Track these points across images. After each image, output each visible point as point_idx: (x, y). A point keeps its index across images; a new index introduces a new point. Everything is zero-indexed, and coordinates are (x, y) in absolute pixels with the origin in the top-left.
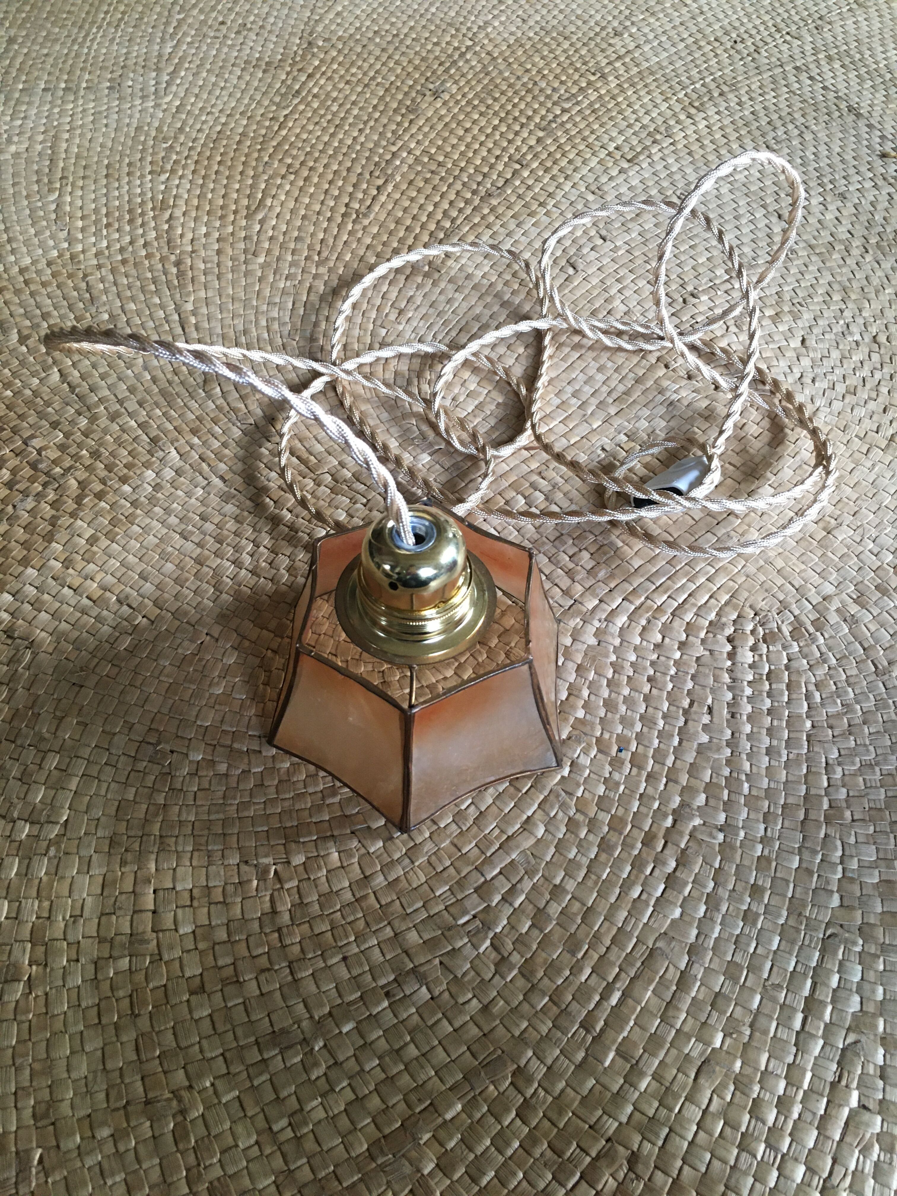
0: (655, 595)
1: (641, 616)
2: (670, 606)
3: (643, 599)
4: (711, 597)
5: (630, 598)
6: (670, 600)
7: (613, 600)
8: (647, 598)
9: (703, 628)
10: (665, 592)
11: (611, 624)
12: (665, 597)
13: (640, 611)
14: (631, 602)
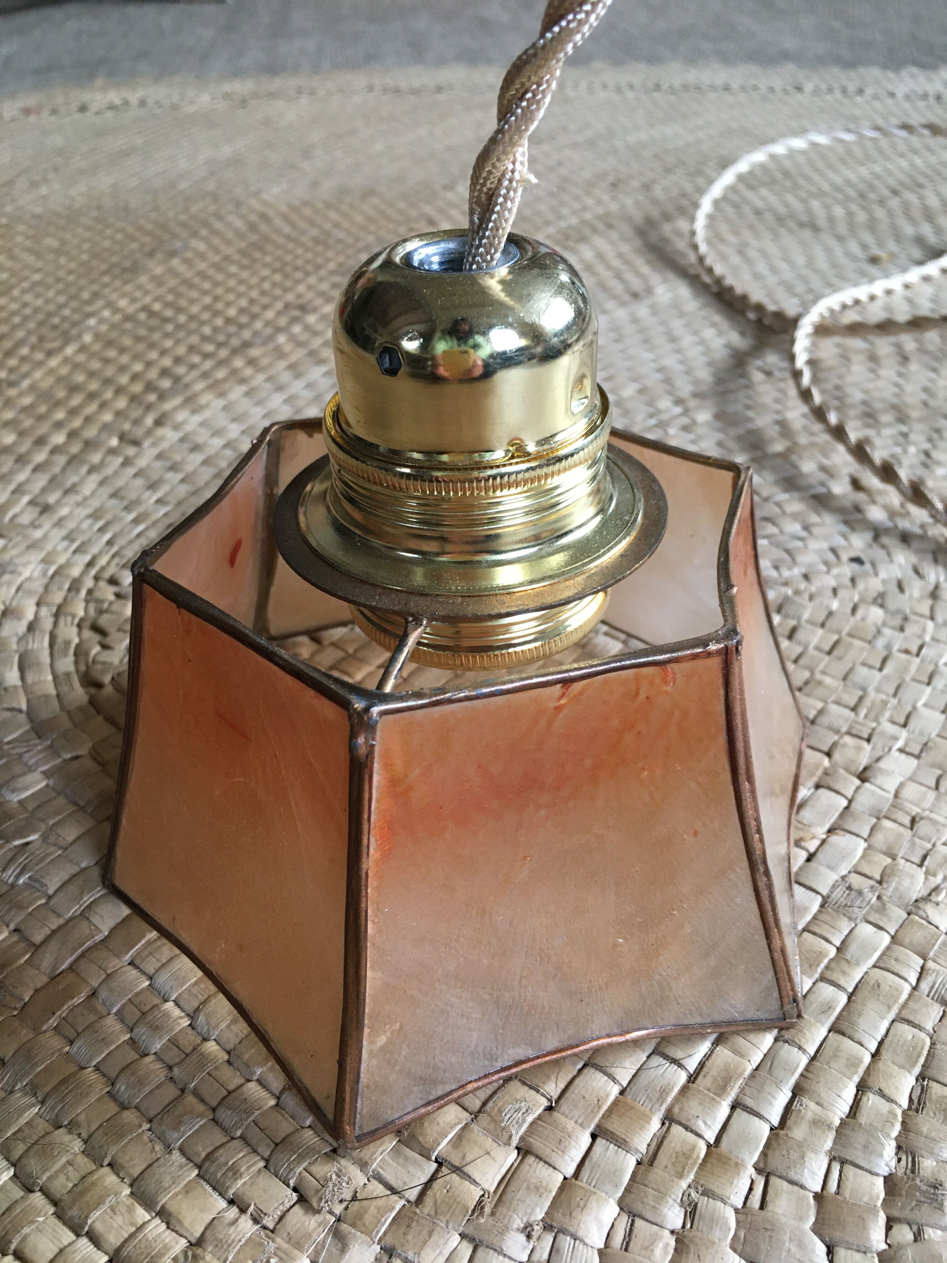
0: (693, 1107)
1: (662, 1195)
2: (746, 1140)
3: (655, 1125)
4: (862, 1088)
5: (615, 1126)
6: (741, 1116)
7: (561, 1145)
8: (669, 1119)
9: (873, 1210)
10: (721, 1090)
11: (566, 1242)
12: (724, 1110)
13: (657, 1174)
14: (621, 1144)
